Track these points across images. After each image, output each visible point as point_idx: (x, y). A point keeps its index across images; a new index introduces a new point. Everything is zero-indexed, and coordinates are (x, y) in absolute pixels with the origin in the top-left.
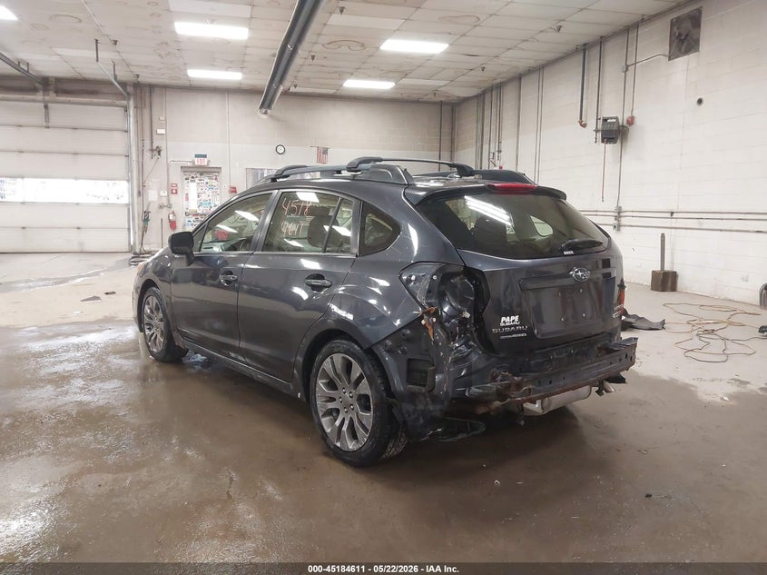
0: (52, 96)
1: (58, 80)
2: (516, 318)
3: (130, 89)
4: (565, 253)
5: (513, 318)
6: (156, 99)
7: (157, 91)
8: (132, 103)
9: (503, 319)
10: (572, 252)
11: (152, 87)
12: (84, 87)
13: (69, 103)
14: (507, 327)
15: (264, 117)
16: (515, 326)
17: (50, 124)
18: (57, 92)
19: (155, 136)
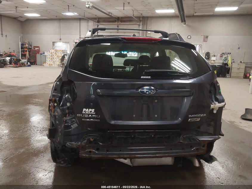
0: (120, 23)
1: (122, 18)
2: (93, 110)
3: (141, 19)
4: (142, 77)
5: (90, 110)
6: (149, 22)
7: (149, 19)
8: (141, 24)
9: (84, 110)
10: (149, 77)
11: (147, 18)
12: (129, 19)
13: (124, 25)
14: (86, 114)
15: (185, 25)
16: (92, 115)
17: (118, 32)
18: (121, 21)
19: (147, 34)
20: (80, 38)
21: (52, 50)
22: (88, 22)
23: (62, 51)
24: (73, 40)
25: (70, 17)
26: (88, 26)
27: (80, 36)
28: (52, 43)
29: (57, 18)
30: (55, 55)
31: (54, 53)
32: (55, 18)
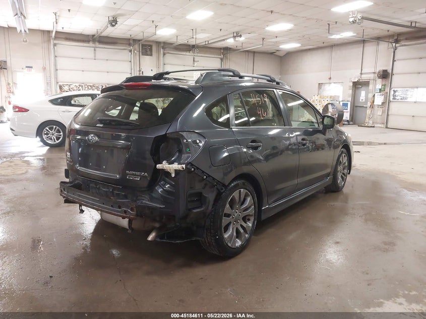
4: (97, 125)
10: (102, 126)
20: (361, 74)
21: (316, 96)
22: (378, 44)
23: (331, 97)
24: (350, 79)
25: (346, 41)
26: (377, 51)
27: (362, 70)
28: (317, 85)
29: (325, 44)
30: (318, 104)
31: (318, 100)
32: (322, 45)
